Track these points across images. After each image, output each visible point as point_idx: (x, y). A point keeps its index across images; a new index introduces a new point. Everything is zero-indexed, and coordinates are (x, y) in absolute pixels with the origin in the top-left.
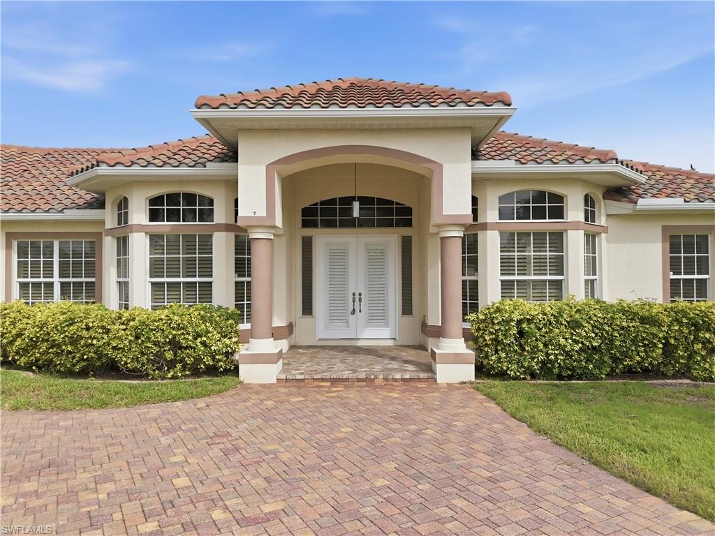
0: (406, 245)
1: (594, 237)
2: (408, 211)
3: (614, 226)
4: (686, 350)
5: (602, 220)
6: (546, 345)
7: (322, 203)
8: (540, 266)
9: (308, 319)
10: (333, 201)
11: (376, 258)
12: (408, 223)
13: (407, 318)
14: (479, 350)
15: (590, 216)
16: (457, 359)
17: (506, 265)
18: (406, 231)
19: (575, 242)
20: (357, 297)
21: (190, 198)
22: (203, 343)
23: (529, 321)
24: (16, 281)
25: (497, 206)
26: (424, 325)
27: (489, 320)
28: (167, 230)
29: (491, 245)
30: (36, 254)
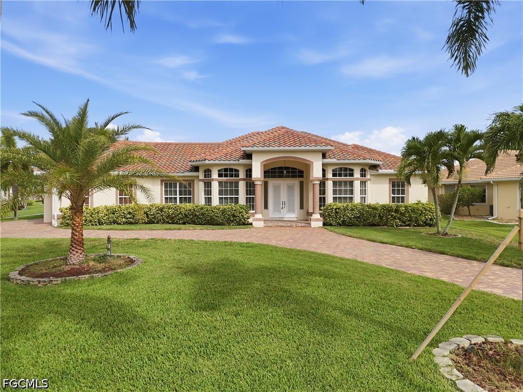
0: (302, 184)
1: (365, 182)
2: (302, 172)
3: (373, 178)
4: (386, 217)
5: (368, 177)
6: (343, 216)
7: (271, 169)
8: (346, 191)
9: (266, 210)
10: (275, 168)
11: (291, 188)
12: (302, 176)
13: (302, 210)
14: (324, 218)
15: (363, 175)
16: (317, 220)
17: (335, 192)
18: (301, 179)
19: (357, 184)
20: (284, 203)
21: (231, 170)
22: (242, 215)
23: (339, 209)
24: (164, 196)
25: (332, 172)
26: (308, 212)
27: (327, 209)
28: (225, 180)
29: (329, 185)
30: (171, 187)
